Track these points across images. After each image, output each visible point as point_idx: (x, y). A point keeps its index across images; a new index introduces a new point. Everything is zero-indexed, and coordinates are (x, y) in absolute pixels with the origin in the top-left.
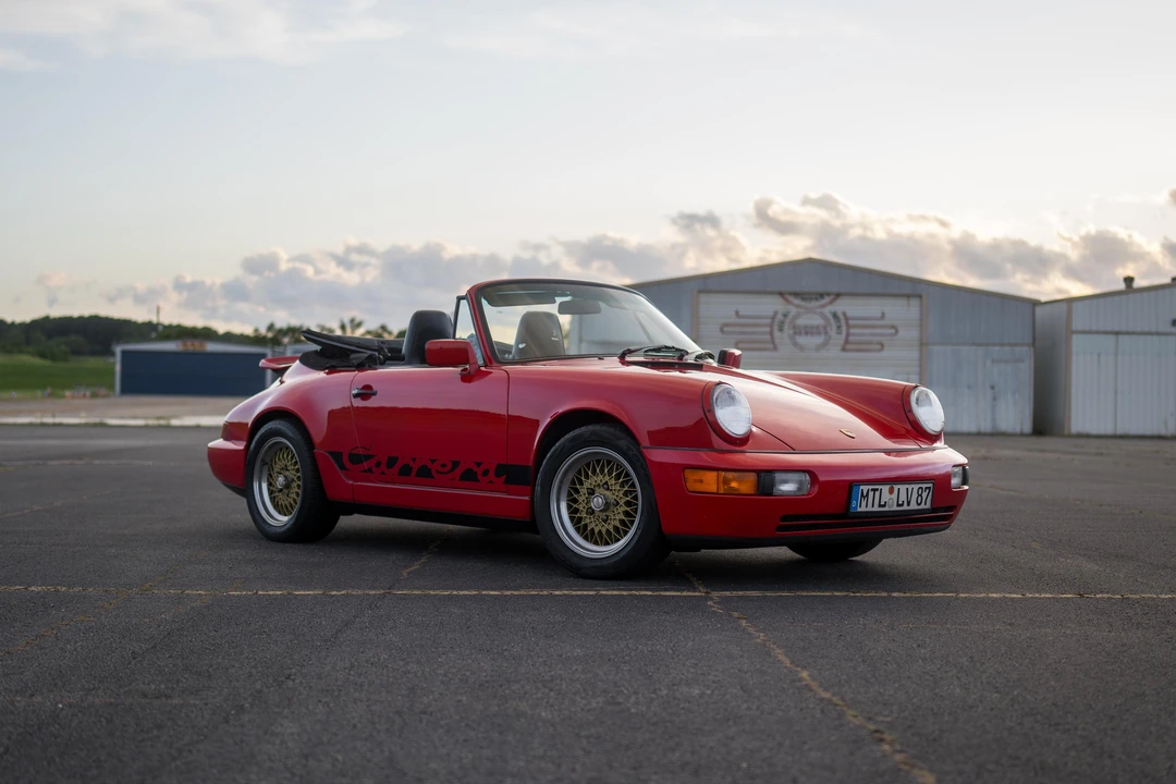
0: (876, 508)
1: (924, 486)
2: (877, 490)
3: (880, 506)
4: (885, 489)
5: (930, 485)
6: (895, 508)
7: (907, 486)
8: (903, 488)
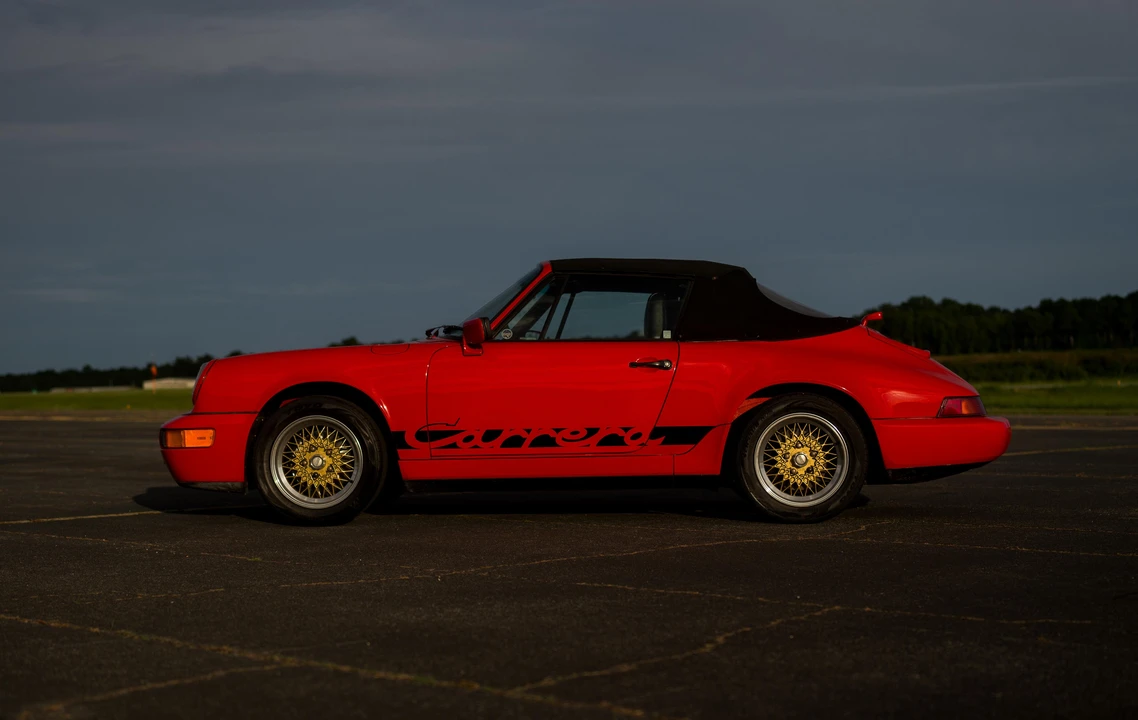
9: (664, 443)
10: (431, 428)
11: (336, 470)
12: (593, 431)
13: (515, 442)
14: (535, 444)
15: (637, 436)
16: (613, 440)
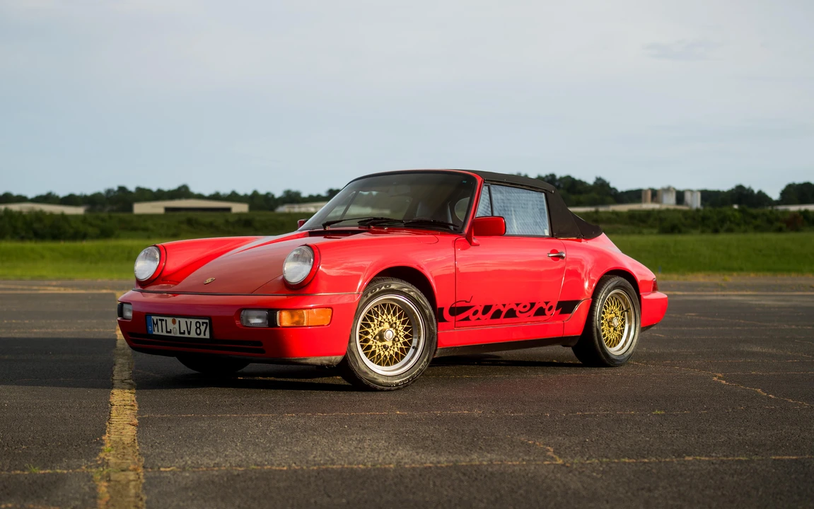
0: (165, 333)
1: (201, 321)
2: (163, 320)
3: (167, 332)
4: (169, 320)
5: (207, 321)
6: (178, 335)
7: (186, 320)
8: (183, 321)
9: (561, 313)
10: (459, 305)
11: (401, 339)
12: (533, 305)
13: (497, 314)
14: (506, 316)
15: (550, 308)
16: (541, 312)
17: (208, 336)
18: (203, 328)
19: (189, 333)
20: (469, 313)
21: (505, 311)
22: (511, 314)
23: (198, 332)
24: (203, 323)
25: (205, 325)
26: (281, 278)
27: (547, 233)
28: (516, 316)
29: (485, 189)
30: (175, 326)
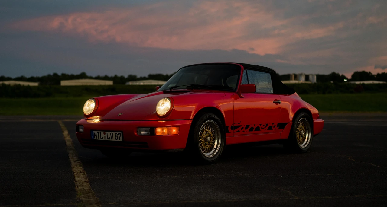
0: (100, 139)
1: (118, 133)
2: (99, 133)
4: (102, 133)
5: (121, 133)
6: (107, 140)
7: (111, 132)
8: (109, 133)
9: (279, 129)
10: (235, 125)
12: (267, 125)
13: (252, 129)
14: (255, 130)
15: (275, 126)
16: (270, 128)
17: (121, 140)
18: (119, 136)
19: (112, 139)
20: (239, 129)
21: (255, 127)
22: (258, 129)
23: (116, 138)
24: (119, 134)
25: (120, 135)
26: (155, 112)
27: (272, 92)
28: (259, 130)
29: (245, 71)
30: (105, 135)
